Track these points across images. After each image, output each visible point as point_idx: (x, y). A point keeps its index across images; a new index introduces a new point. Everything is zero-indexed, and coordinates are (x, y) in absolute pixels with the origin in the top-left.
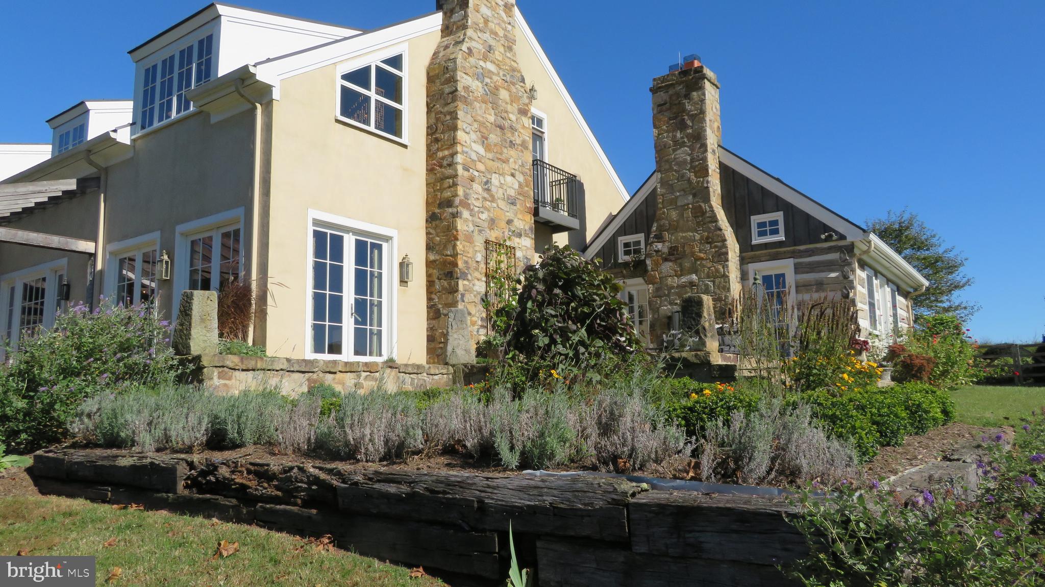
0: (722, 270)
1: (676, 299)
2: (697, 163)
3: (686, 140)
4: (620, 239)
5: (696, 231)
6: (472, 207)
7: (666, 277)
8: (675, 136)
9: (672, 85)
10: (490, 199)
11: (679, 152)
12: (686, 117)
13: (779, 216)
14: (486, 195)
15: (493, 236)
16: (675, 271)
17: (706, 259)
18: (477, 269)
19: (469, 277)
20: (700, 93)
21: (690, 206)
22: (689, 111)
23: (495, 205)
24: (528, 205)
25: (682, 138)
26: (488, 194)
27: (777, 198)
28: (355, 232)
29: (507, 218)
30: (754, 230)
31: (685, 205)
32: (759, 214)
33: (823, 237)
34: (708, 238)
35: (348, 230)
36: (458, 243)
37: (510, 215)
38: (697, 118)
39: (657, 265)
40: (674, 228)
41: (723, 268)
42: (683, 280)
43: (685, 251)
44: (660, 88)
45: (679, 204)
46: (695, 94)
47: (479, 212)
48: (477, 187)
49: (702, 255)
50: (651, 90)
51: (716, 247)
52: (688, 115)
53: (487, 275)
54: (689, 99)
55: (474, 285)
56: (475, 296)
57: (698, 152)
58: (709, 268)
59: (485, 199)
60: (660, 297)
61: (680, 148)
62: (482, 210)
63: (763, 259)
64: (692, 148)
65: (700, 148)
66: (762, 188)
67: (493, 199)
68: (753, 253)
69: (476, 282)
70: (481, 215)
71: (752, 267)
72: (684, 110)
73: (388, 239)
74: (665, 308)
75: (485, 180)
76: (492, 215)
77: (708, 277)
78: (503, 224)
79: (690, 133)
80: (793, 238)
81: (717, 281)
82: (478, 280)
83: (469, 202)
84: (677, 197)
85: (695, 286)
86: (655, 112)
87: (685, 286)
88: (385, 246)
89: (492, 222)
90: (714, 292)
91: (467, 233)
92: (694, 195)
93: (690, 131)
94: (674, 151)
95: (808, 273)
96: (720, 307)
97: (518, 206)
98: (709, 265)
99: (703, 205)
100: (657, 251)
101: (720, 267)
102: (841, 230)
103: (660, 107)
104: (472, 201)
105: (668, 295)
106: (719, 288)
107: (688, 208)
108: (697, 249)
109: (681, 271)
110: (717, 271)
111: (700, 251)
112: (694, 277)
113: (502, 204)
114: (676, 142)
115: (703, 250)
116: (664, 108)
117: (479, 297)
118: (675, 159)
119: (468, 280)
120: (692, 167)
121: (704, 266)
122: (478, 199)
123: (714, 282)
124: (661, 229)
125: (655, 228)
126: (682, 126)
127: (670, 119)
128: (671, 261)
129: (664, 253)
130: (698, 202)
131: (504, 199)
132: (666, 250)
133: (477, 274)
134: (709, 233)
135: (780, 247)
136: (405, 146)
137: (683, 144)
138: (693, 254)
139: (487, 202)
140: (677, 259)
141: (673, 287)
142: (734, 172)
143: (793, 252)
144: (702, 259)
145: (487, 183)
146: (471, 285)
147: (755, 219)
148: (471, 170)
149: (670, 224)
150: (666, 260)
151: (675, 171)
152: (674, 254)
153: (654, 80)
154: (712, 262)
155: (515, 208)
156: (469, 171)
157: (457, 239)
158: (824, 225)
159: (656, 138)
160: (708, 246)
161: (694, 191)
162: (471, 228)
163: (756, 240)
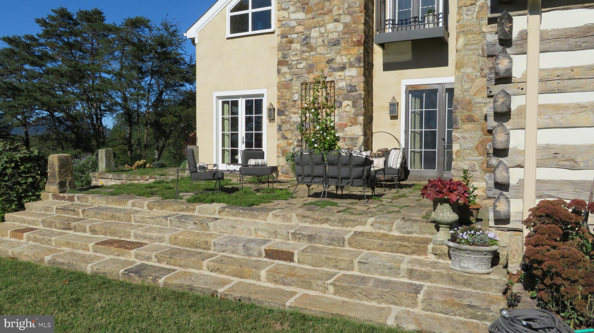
6: (290, 62)
10: (308, 50)
14: (305, 49)
15: (310, 78)
18: (293, 106)
19: (286, 113)
23: (314, 53)
24: (355, 40)
26: (307, 47)
29: (327, 59)
37: (330, 56)
47: (297, 64)
48: (296, 46)
53: (302, 108)
55: (291, 118)
56: (291, 125)
59: (303, 52)
62: (299, 61)
67: (312, 49)
69: (293, 115)
70: (299, 66)
73: (262, 95)
75: (303, 37)
76: (310, 62)
78: (323, 65)
82: (295, 113)
83: (288, 59)
88: (264, 100)
89: (310, 68)
91: (285, 83)
97: (343, 45)
104: (291, 58)
113: (321, 50)
117: (296, 125)
119: (285, 115)
122: (296, 54)
131: (324, 45)
133: (293, 110)
136: (273, 33)
139: (305, 54)
145: (306, 37)
146: (288, 118)
148: (289, 36)
155: (338, 47)
156: (287, 37)
162: (288, 77)
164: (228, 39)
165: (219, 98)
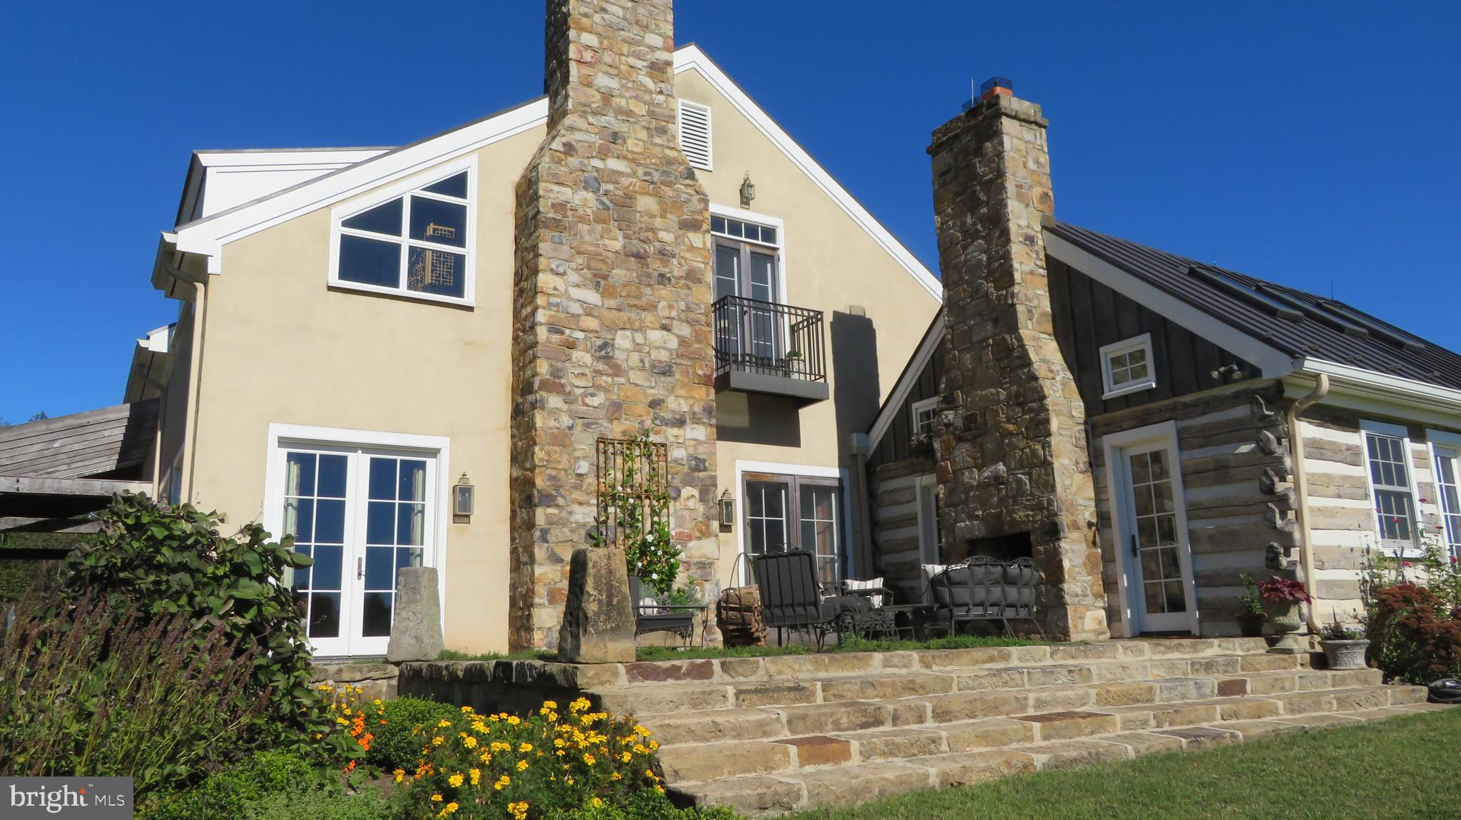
0: (1041, 452)
1: (977, 509)
2: (996, 264)
3: (979, 227)
4: (915, 406)
5: (1001, 385)
6: (568, 389)
7: (962, 469)
8: (965, 222)
9: (956, 136)
10: (610, 372)
11: (971, 248)
12: (978, 188)
13: (1143, 342)
14: (601, 366)
15: (615, 430)
16: (974, 458)
17: (1017, 434)
18: (577, 487)
19: (560, 501)
20: (996, 142)
21: (991, 341)
22: (983, 176)
23: (622, 380)
24: (700, 372)
25: (974, 224)
26: (606, 364)
27: (1139, 308)
28: (366, 448)
29: (650, 398)
30: (1107, 372)
31: (983, 341)
32: (1113, 341)
33: (1215, 374)
34: (1017, 395)
35: (354, 447)
36: (537, 449)
37: (657, 393)
38: (993, 186)
39: (948, 448)
40: (970, 382)
41: (1043, 448)
42: (986, 474)
43: (985, 423)
44: (940, 145)
45: (975, 339)
46: (988, 145)
47: (584, 395)
48: (582, 357)
49: (1011, 427)
50: (929, 151)
51: (1031, 410)
52: (981, 183)
53: (599, 494)
54: (981, 155)
55: (571, 513)
56: (572, 531)
57: (997, 245)
58: (1022, 450)
59: (599, 373)
60: (954, 505)
61: (972, 243)
62: (591, 391)
63: (1125, 425)
64: (988, 240)
65: (1000, 237)
66: (1114, 292)
67: (617, 371)
68: (1108, 415)
69: (576, 508)
70: (588, 400)
71: (1109, 441)
72: (975, 176)
73: (434, 453)
74: (962, 525)
75: (599, 342)
76: (615, 397)
77: (1021, 466)
78: (641, 408)
79: (984, 214)
80: (1170, 382)
81: (1035, 472)
82: (581, 504)
83: (563, 381)
84: (971, 328)
85: (1002, 483)
86: (936, 187)
87: (988, 485)
88: (430, 463)
89: (615, 410)
90: (1031, 494)
91: (556, 431)
92: (996, 322)
93: (984, 210)
94: (965, 248)
95: (1201, 446)
96: (1042, 520)
97: (677, 376)
98: (1022, 444)
99: (1008, 337)
100: (948, 425)
101: (1039, 447)
102: (1251, 358)
103: (942, 176)
104: (571, 379)
105: (965, 502)
106: (1038, 488)
107: (988, 345)
108: (1003, 417)
109: (983, 457)
110: (1034, 453)
111: (1008, 421)
112: (1001, 467)
113: (636, 377)
114: (965, 232)
115: (1013, 418)
116: (948, 177)
117: (583, 532)
118: (966, 261)
119: (557, 506)
120: (991, 273)
121: (1015, 447)
122: (583, 375)
123: (1029, 474)
124: (952, 387)
125: (943, 386)
126: (973, 204)
127: (957, 194)
128: (967, 440)
129: (956, 429)
130: (1000, 333)
131: (643, 369)
132: (960, 423)
133: (577, 495)
134: (1019, 386)
135: (1151, 401)
136: (470, 309)
137: (976, 235)
138: (998, 424)
139: (604, 378)
140: (975, 437)
141: (971, 488)
142: (1069, 269)
143: (1174, 408)
144: (1011, 434)
145: (605, 345)
146: (564, 514)
147: (1108, 352)
148: (567, 332)
149: (963, 376)
150: (960, 439)
151: (967, 283)
152: (972, 429)
153: (934, 133)
154: (1027, 438)
155: (670, 379)
156: (563, 333)
157: (535, 444)
158: (1222, 351)
159: (938, 231)
160: (1018, 410)
161: (994, 315)
162: (566, 421)
163: (1111, 391)
164: (331, 288)
165: (283, 442)
